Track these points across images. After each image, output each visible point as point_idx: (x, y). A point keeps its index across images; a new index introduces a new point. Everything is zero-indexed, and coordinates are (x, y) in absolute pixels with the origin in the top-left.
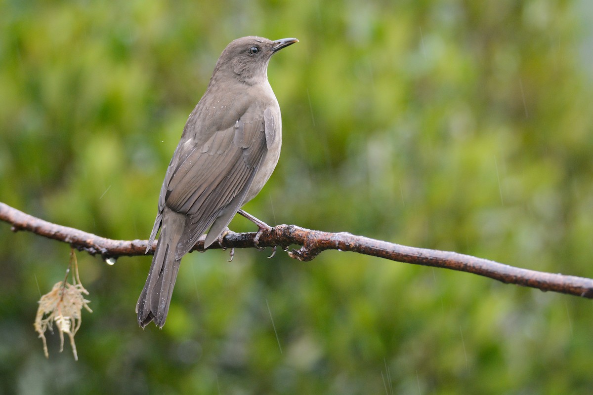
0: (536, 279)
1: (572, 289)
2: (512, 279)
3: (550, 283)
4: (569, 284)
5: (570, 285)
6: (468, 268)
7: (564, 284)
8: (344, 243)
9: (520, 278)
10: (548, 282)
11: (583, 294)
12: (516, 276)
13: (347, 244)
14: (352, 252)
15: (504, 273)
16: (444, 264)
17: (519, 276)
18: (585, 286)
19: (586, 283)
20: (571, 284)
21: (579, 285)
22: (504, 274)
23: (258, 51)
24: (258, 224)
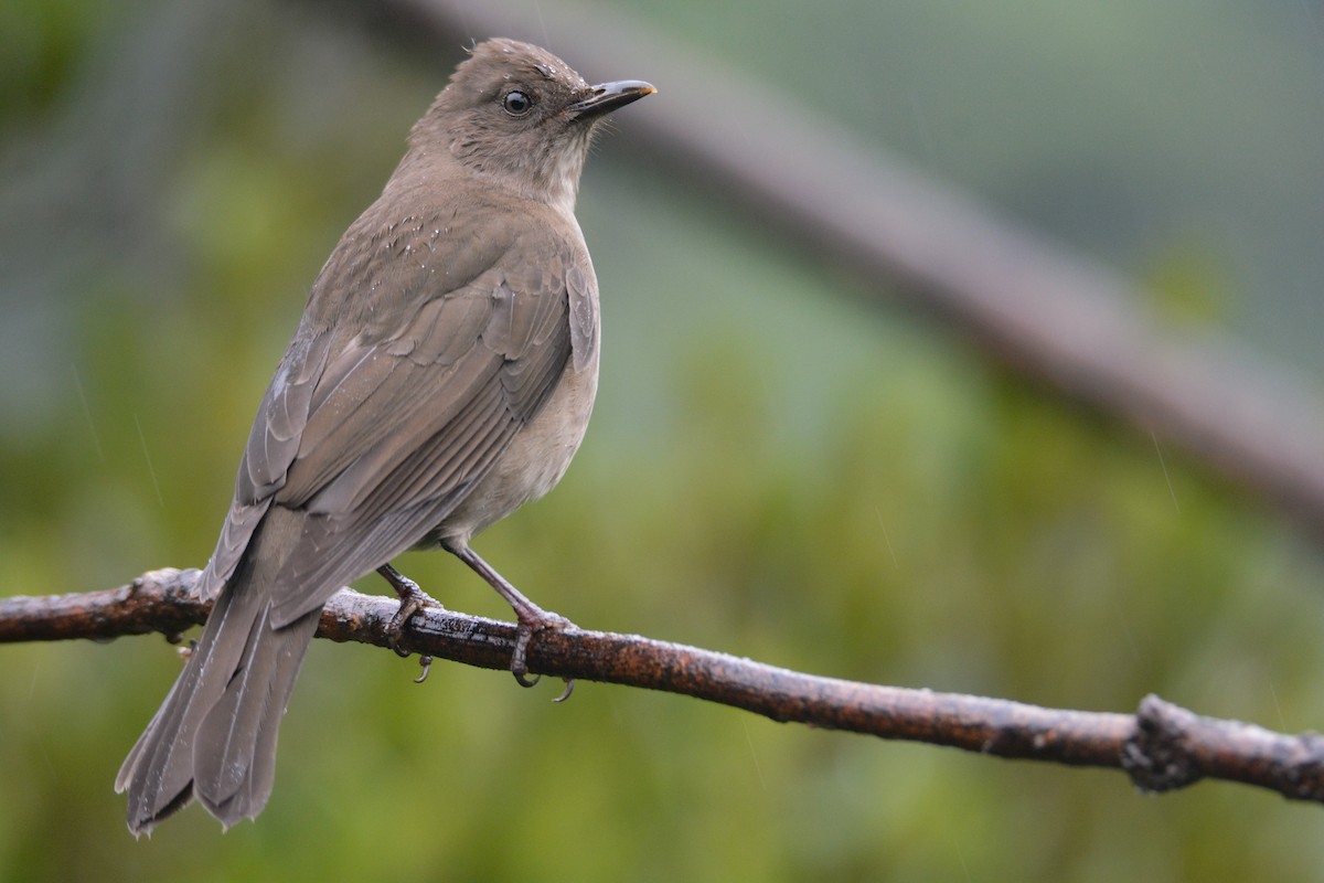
0: (861, 704)
1: (957, 733)
2: (796, 708)
3: (899, 715)
4: (950, 716)
5: (954, 721)
6: (674, 681)
7: (937, 718)
8: (335, 617)
9: (817, 703)
10: (893, 713)
11: (988, 744)
12: (804, 700)
13: (341, 620)
14: (356, 644)
15: (772, 690)
16: (609, 671)
17: (814, 697)
18: (994, 722)
19: (996, 713)
20: (956, 716)
21: (975, 718)
22: (773, 695)
23: (530, 105)
24: (516, 604)
